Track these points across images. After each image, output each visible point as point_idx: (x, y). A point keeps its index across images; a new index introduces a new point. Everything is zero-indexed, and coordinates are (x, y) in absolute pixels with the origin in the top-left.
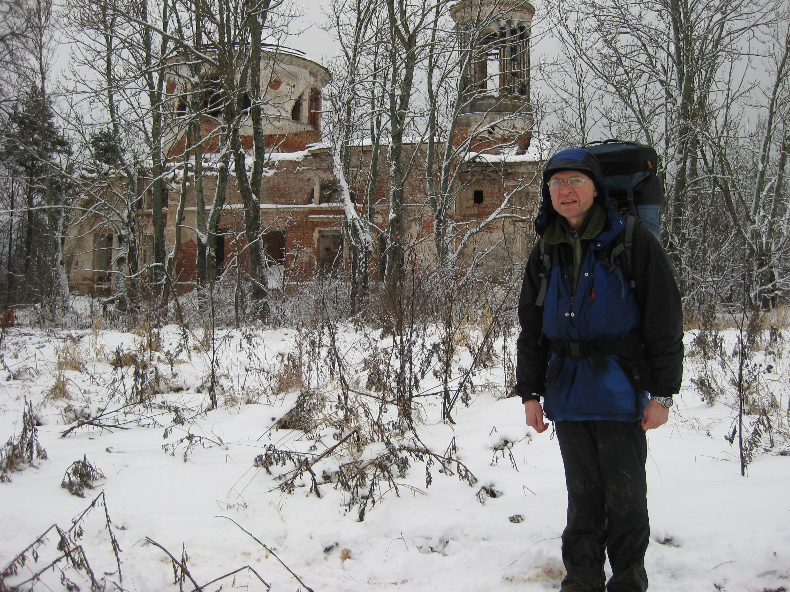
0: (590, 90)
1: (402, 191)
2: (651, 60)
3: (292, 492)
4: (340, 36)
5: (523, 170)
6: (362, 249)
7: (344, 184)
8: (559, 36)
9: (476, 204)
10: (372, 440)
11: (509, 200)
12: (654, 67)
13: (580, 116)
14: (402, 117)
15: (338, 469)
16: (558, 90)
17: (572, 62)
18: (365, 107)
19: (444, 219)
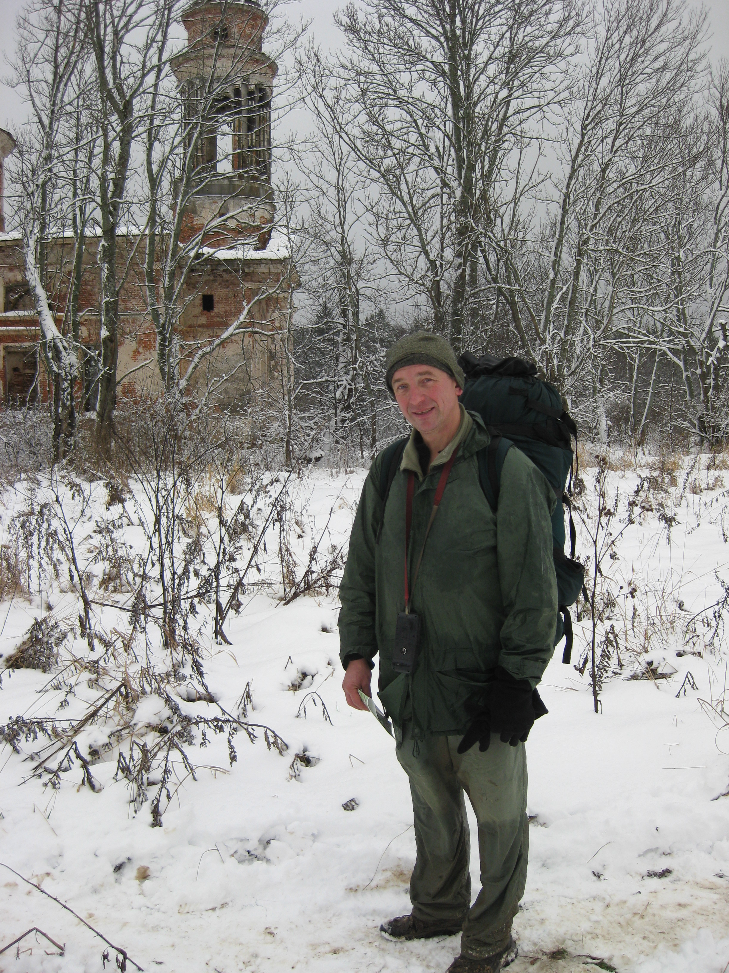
0: (351, 178)
1: (116, 302)
2: (423, 141)
3: (57, 786)
4: (31, 96)
5: (263, 269)
6: (66, 375)
7: (40, 291)
8: (313, 108)
9: (205, 312)
10: (144, 693)
11: (249, 311)
12: (427, 149)
13: (339, 211)
14: (116, 206)
15: (107, 740)
16: (313, 177)
17: (330, 142)
18: (65, 190)
19: (170, 337)
